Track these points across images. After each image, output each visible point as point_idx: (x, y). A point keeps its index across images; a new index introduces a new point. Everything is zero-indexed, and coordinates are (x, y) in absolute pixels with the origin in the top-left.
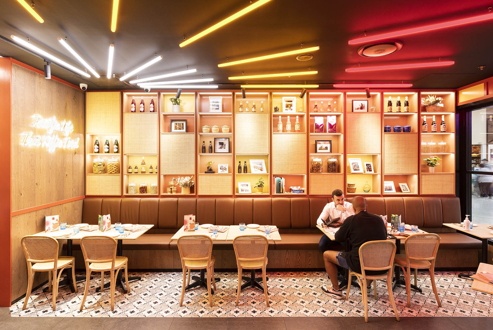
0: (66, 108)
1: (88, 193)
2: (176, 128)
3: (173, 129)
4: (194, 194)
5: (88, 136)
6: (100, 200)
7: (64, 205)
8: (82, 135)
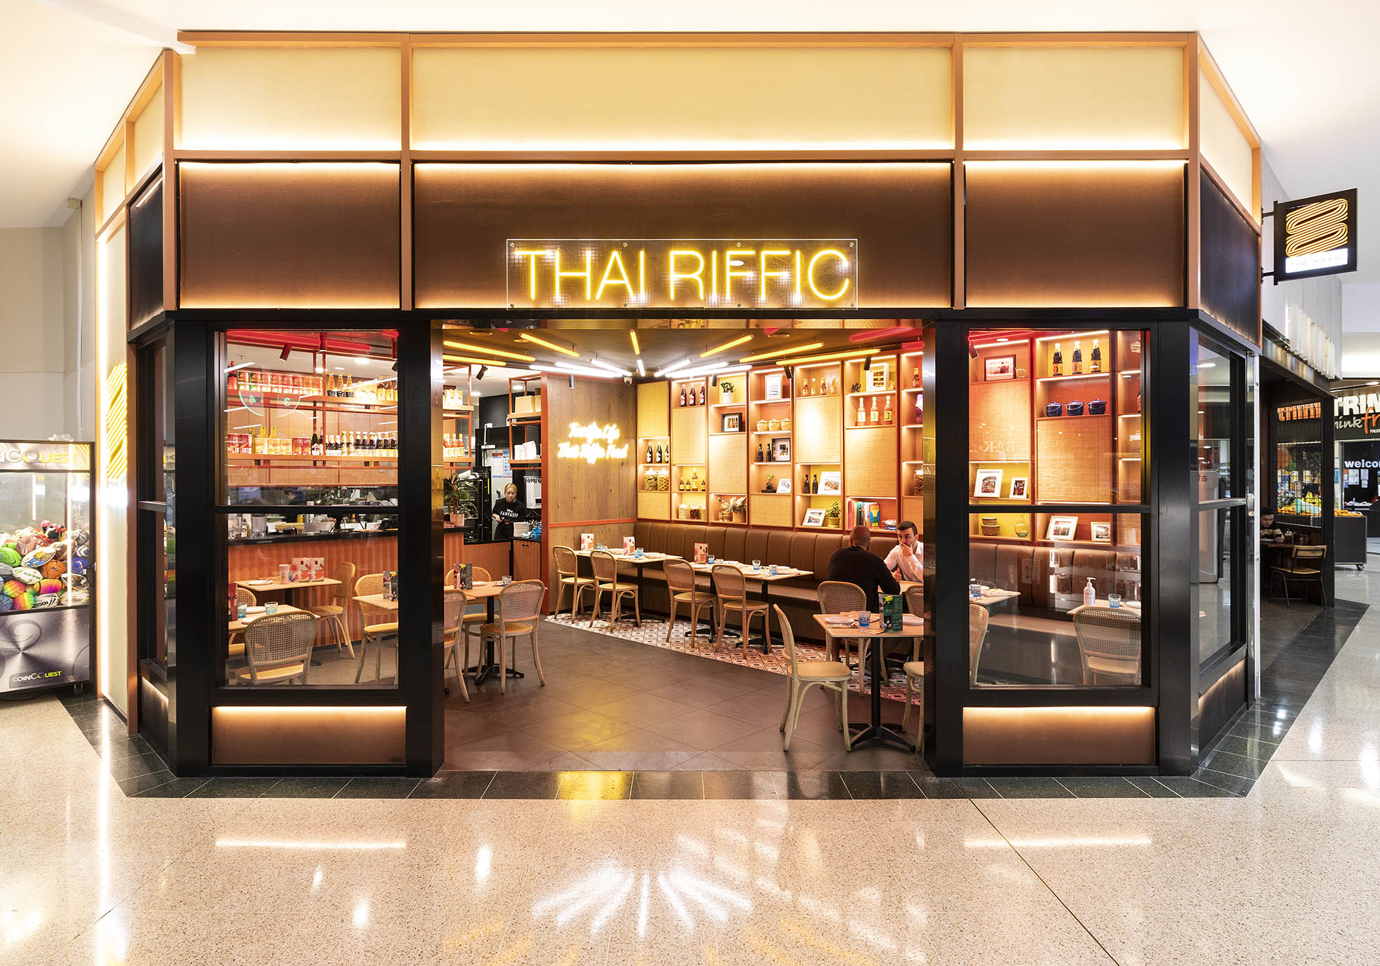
0: (609, 410)
1: (641, 516)
2: (729, 427)
3: (726, 429)
4: (746, 524)
5: (640, 442)
6: (650, 524)
7: (608, 526)
8: (633, 441)
